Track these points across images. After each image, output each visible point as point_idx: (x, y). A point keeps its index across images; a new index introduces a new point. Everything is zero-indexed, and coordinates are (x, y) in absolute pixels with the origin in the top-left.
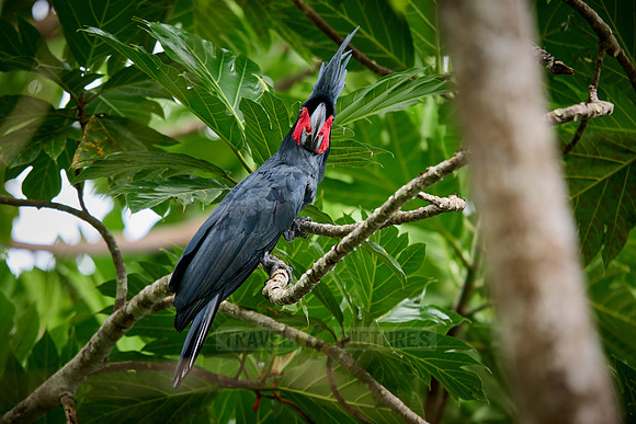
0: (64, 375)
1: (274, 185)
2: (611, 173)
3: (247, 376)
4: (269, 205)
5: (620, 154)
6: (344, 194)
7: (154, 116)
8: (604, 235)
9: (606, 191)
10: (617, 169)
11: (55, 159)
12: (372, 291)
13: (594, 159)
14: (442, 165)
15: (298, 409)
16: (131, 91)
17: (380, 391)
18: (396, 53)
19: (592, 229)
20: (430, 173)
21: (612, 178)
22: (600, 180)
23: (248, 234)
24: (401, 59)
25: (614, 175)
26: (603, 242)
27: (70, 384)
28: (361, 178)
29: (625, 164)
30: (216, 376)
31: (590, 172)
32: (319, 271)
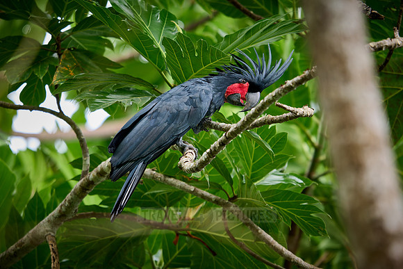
0: (49, 221)
1: (191, 96)
3: (170, 221)
4: (186, 108)
7: (107, 49)
11: (41, 78)
12: (252, 164)
14: (295, 79)
15: (203, 243)
16: (91, 32)
17: (257, 230)
18: (266, 6)
19: (397, 121)
20: (287, 85)
22: (402, 89)
23: (169, 124)
24: (269, 9)
27: (52, 227)
31: (396, 84)
32: (215, 150)
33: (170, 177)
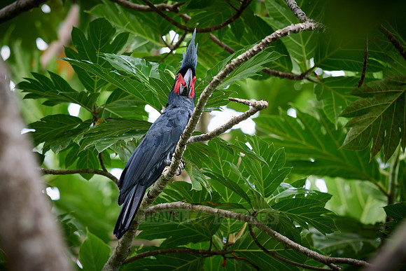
2: (397, 98)
3: (216, 248)
5: (399, 87)
8: (400, 133)
9: (396, 109)
10: (399, 95)
11: (78, 143)
12: (262, 182)
13: (387, 92)
14: (219, 74)
15: (248, 261)
16: (124, 103)
17: (274, 234)
18: (282, 63)
19: (392, 131)
20: (214, 80)
21: (398, 100)
22: (391, 103)
23: (157, 147)
24: (285, 66)
25: (398, 99)
26: (400, 138)
29: (403, 91)
31: (386, 100)
33: (197, 204)
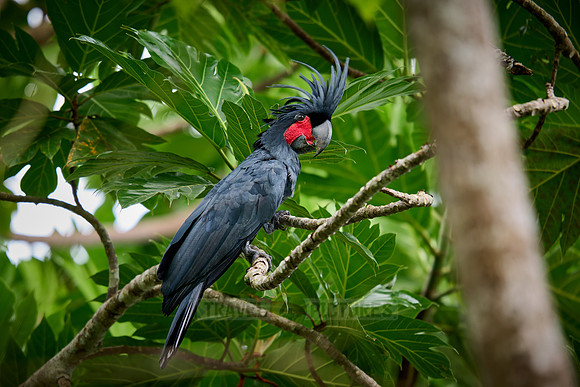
0: (61, 358)
1: (256, 180)
2: (567, 167)
3: (231, 359)
4: (252, 198)
5: (575, 149)
6: (320, 188)
7: (143, 116)
8: (562, 223)
9: (563, 182)
10: (574, 162)
11: (51, 158)
13: (552, 154)
14: (409, 158)
16: (121, 93)
18: (366, 57)
19: (550, 218)
20: (398, 165)
21: (569, 171)
22: (557, 172)
23: (232, 225)
25: (570, 168)
26: (561, 230)
27: (67, 367)
28: (336, 173)
30: (202, 359)
31: (549, 166)
32: (297, 258)
